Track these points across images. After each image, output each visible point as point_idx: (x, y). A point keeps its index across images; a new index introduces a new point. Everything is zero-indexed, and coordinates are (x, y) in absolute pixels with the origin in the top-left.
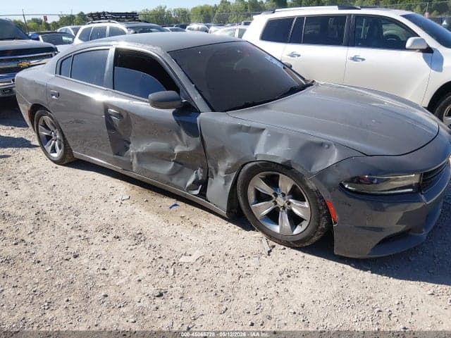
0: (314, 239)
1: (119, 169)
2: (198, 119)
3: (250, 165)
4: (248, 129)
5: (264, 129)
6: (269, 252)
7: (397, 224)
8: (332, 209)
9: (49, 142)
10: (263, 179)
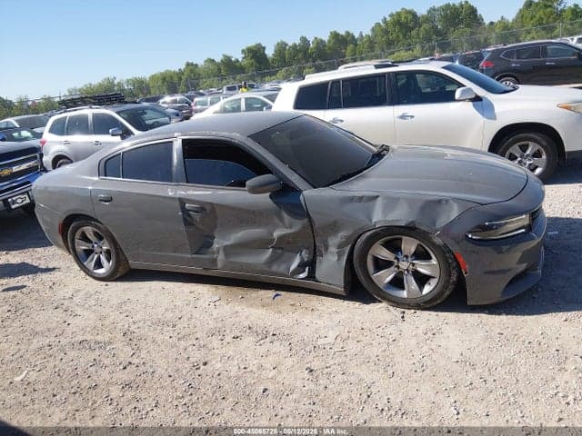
0: (446, 294)
1: (198, 270)
2: (301, 197)
3: (368, 233)
4: (361, 199)
5: (377, 197)
6: (403, 317)
7: (517, 263)
8: (461, 260)
9: (91, 257)
10: (383, 245)
